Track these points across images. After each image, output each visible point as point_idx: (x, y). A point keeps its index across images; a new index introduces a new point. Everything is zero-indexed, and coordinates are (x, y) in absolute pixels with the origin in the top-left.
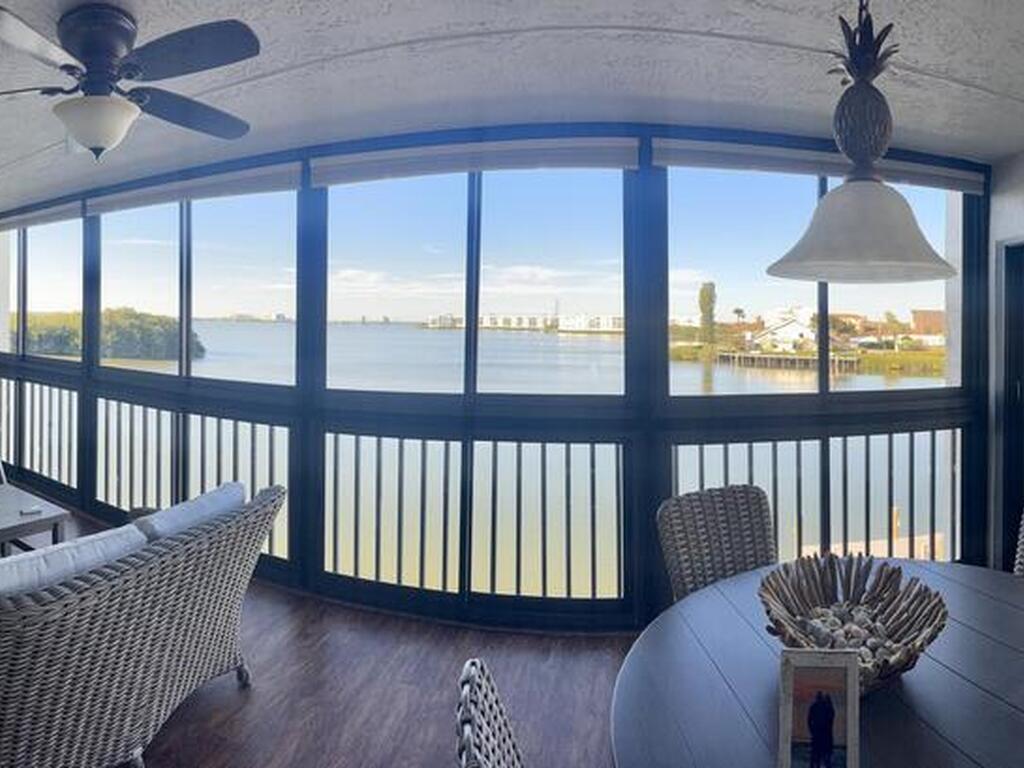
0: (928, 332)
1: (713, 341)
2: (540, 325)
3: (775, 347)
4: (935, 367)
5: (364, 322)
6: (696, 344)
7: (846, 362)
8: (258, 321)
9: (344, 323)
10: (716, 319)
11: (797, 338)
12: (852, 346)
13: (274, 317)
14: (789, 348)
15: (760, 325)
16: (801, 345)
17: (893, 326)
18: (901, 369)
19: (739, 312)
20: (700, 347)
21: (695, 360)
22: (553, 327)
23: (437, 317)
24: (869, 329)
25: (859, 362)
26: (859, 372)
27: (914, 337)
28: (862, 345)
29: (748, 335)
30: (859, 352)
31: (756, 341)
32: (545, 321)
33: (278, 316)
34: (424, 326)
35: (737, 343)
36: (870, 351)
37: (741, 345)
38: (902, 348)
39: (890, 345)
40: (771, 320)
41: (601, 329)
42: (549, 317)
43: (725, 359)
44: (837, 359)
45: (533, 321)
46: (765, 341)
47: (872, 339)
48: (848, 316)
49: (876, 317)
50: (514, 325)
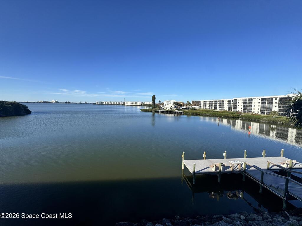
0: (196, 106)
1: (155, 107)
2: (121, 104)
3: (167, 109)
4: (199, 113)
5: (80, 103)
7: (180, 112)
8: (50, 103)
9: (75, 103)
10: (155, 103)
11: (171, 107)
12: (181, 109)
13: (55, 102)
14: (169, 109)
15: (163, 104)
17: (189, 104)
18: (191, 114)
19: (160, 101)
20: (152, 109)
21: (152, 111)
22: (123, 104)
23: (98, 102)
24: (184, 105)
25: (183, 112)
26: (183, 115)
27: (193, 107)
28: (183, 108)
29: (161, 106)
30: (183, 110)
31: (163, 108)
32: (122, 103)
33: (56, 101)
34: (95, 104)
35: (159, 108)
36: (185, 110)
37: (160, 108)
38: (191, 109)
39: (189, 109)
40: (165, 103)
41: (133, 105)
42: (123, 102)
43: (157, 112)
44: (178, 111)
45: (119, 103)
46: (165, 107)
47: (185, 107)
48: (181, 102)
49: (186, 102)
50: (115, 104)
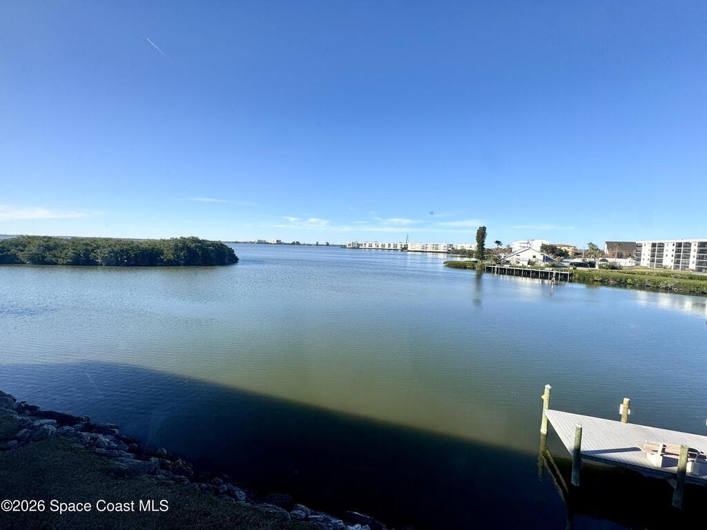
0: (620, 256)
1: (483, 258)
2: (399, 247)
3: (519, 263)
4: (629, 281)
5: (317, 245)
6: (473, 259)
7: (561, 274)
8: (268, 243)
9: (308, 245)
10: (486, 247)
11: (531, 258)
12: (566, 264)
13: (275, 242)
14: (526, 264)
15: (509, 250)
16: (534, 262)
17: (594, 250)
18: (601, 281)
19: (498, 242)
20: (476, 262)
21: (474, 268)
22: (405, 249)
23: (351, 243)
24: (577, 254)
25: (571, 275)
26: (571, 281)
27: (610, 260)
28: (571, 264)
29: (502, 255)
30: (571, 268)
31: (507, 259)
32: (401, 245)
33: (277, 241)
34: (344, 247)
35: (496, 260)
36: (578, 268)
37: (498, 261)
38: (601, 267)
39: (592, 265)
40: (516, 247)
41: (428, 250)
42: (403, 244)
43: (489, 270)
44: (555, 272)
45: (395, 246)
46: (513, 259)
47: (579, 260)
48: (564, 246)
49: (583, 246)
50: (386, 247)
